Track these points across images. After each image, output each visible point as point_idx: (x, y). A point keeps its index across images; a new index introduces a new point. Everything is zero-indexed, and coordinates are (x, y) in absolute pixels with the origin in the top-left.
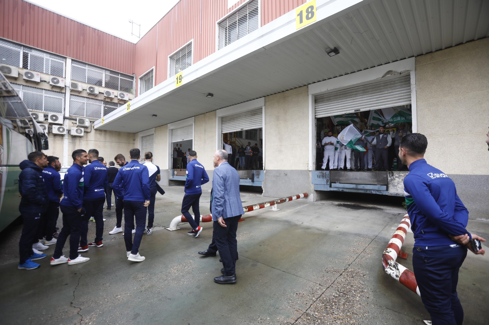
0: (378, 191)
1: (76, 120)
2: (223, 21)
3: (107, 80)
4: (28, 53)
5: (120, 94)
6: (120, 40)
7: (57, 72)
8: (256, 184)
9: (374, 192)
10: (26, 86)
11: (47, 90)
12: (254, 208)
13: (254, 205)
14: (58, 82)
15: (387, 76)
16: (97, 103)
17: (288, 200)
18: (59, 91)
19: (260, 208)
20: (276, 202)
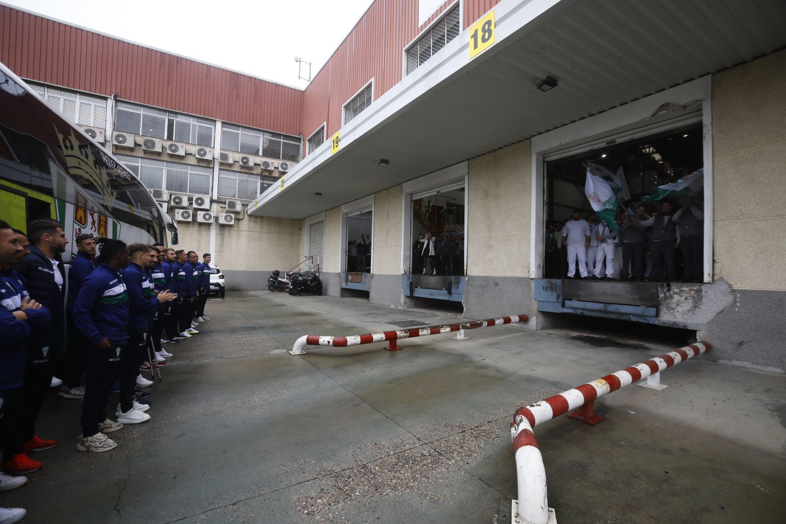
0: (641, 316)
1: (225, 204)
2: (414, 46)
3: (265, 146)
4: (173, 120)
5: (281, 165)
6: (284, 88)
7: (205, 140)
8: (454, 298)
9: (634, 319)
10: (170, 162)
11: (192, 165)
12: (420, 333)
13: (421, 328)
14: (205, 154)
15: (660, 113)
16: (252, 179)
17: (485, 324)
18: (205, 165)
19: (432, 333)
20: (462, 326)
